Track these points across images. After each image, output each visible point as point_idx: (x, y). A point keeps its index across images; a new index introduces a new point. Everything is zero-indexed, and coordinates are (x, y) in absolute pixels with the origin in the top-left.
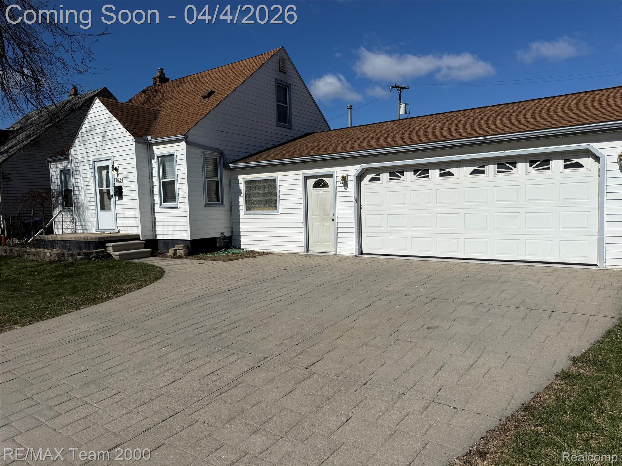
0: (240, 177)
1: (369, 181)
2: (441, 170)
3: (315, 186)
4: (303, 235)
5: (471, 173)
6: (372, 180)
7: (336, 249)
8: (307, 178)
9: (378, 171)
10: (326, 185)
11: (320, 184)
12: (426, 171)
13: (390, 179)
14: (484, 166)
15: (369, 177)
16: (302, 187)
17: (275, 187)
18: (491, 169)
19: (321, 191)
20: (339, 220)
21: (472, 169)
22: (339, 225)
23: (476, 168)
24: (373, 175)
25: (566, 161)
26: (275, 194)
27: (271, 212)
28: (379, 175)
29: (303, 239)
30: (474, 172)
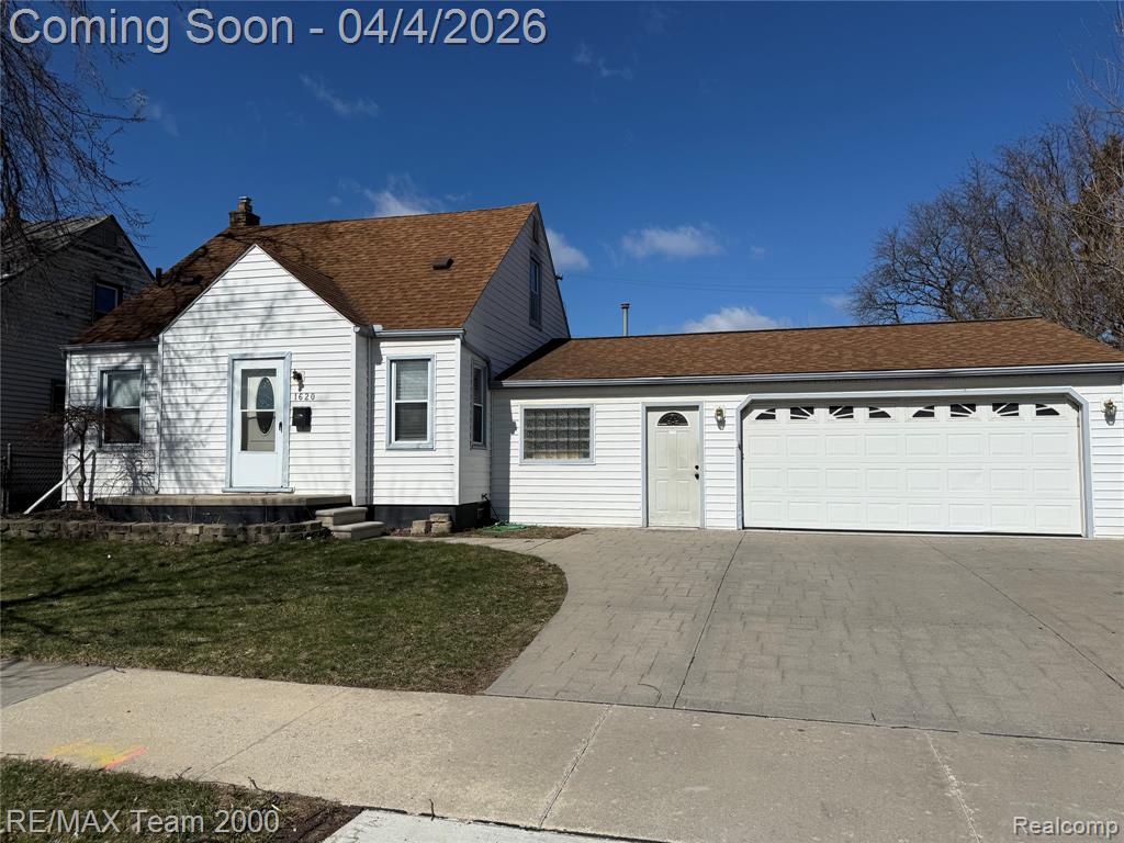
0: (513, 402)
1: (757, 418)
2: (871, 409)
3: (663, 421)
4: (640, 499)
5: (915, 416)
6: (761, 417)
7: (703, 519)
8: (649, 409)
9: (773, 405)
10: (683, 421)
11: (673, 418)
12: (848, 409)
13: (792, 418)
14: (932, 408)
15: (757, 412)
16: (640, 422)
17: (587, 421)
18: (943, 412)
19: (673, 430)
20: (707, 475)
21: (916, 409)
22: (707, 483)
23: (921, 409)
24: (763, 411)
25: (1038, 406)
26: (587, 433)
27: (575, 460)
28: (773, 410)
29: (640, 505)
30: (918, 414)
